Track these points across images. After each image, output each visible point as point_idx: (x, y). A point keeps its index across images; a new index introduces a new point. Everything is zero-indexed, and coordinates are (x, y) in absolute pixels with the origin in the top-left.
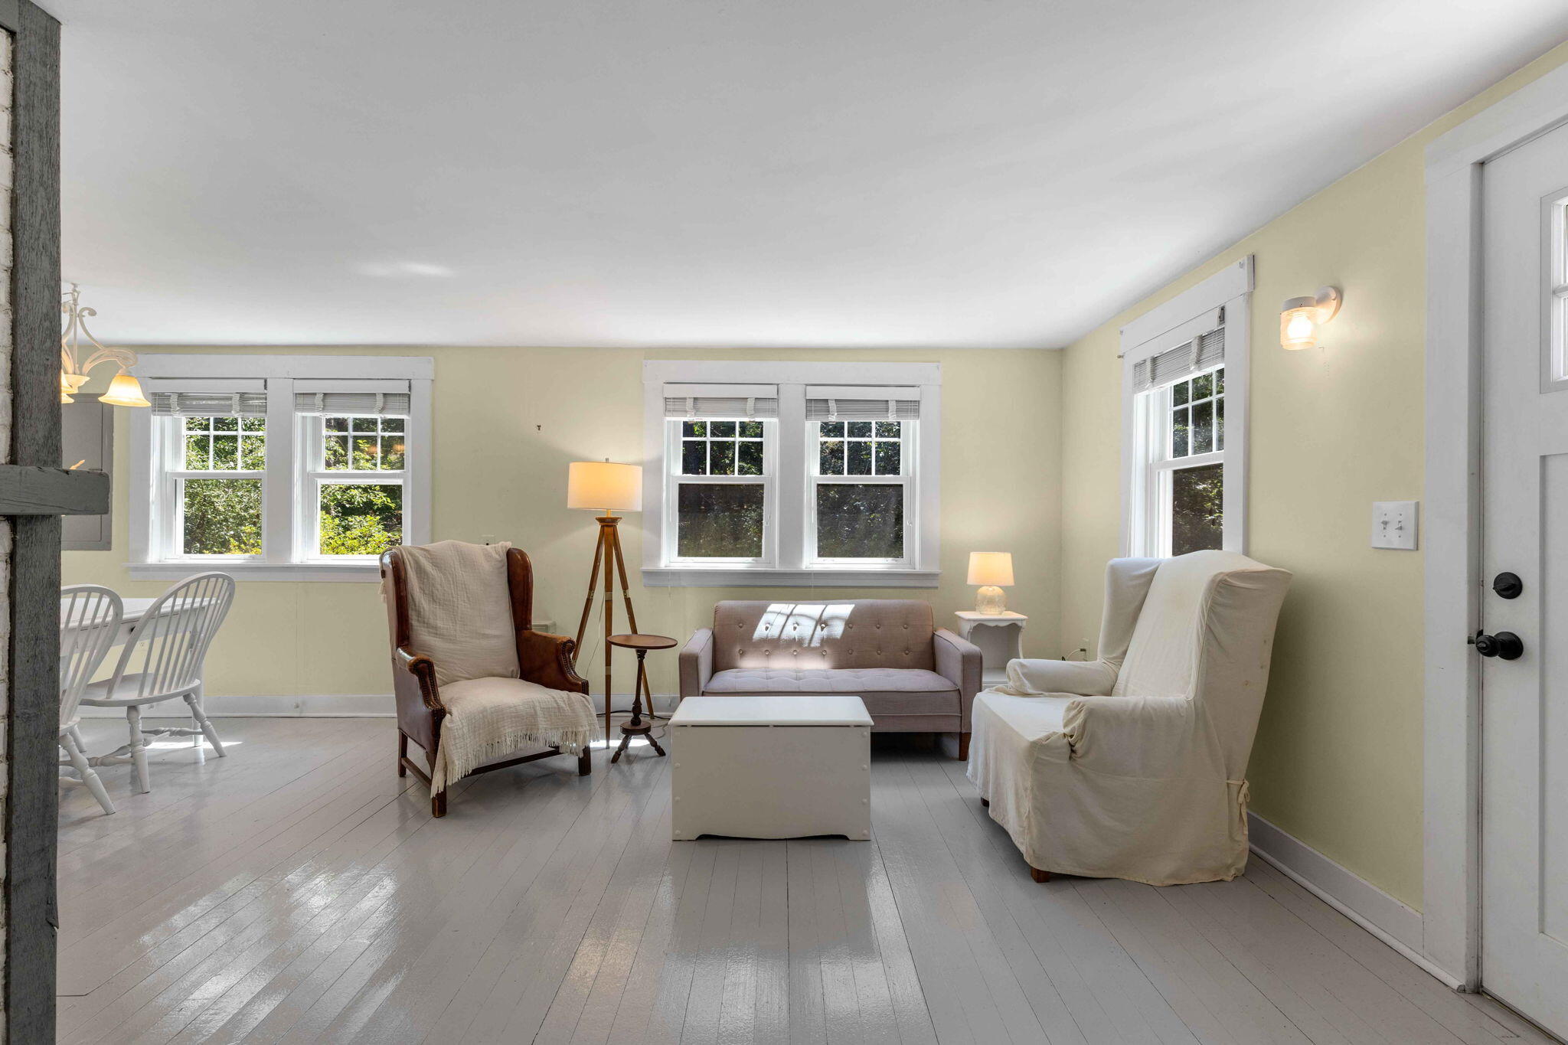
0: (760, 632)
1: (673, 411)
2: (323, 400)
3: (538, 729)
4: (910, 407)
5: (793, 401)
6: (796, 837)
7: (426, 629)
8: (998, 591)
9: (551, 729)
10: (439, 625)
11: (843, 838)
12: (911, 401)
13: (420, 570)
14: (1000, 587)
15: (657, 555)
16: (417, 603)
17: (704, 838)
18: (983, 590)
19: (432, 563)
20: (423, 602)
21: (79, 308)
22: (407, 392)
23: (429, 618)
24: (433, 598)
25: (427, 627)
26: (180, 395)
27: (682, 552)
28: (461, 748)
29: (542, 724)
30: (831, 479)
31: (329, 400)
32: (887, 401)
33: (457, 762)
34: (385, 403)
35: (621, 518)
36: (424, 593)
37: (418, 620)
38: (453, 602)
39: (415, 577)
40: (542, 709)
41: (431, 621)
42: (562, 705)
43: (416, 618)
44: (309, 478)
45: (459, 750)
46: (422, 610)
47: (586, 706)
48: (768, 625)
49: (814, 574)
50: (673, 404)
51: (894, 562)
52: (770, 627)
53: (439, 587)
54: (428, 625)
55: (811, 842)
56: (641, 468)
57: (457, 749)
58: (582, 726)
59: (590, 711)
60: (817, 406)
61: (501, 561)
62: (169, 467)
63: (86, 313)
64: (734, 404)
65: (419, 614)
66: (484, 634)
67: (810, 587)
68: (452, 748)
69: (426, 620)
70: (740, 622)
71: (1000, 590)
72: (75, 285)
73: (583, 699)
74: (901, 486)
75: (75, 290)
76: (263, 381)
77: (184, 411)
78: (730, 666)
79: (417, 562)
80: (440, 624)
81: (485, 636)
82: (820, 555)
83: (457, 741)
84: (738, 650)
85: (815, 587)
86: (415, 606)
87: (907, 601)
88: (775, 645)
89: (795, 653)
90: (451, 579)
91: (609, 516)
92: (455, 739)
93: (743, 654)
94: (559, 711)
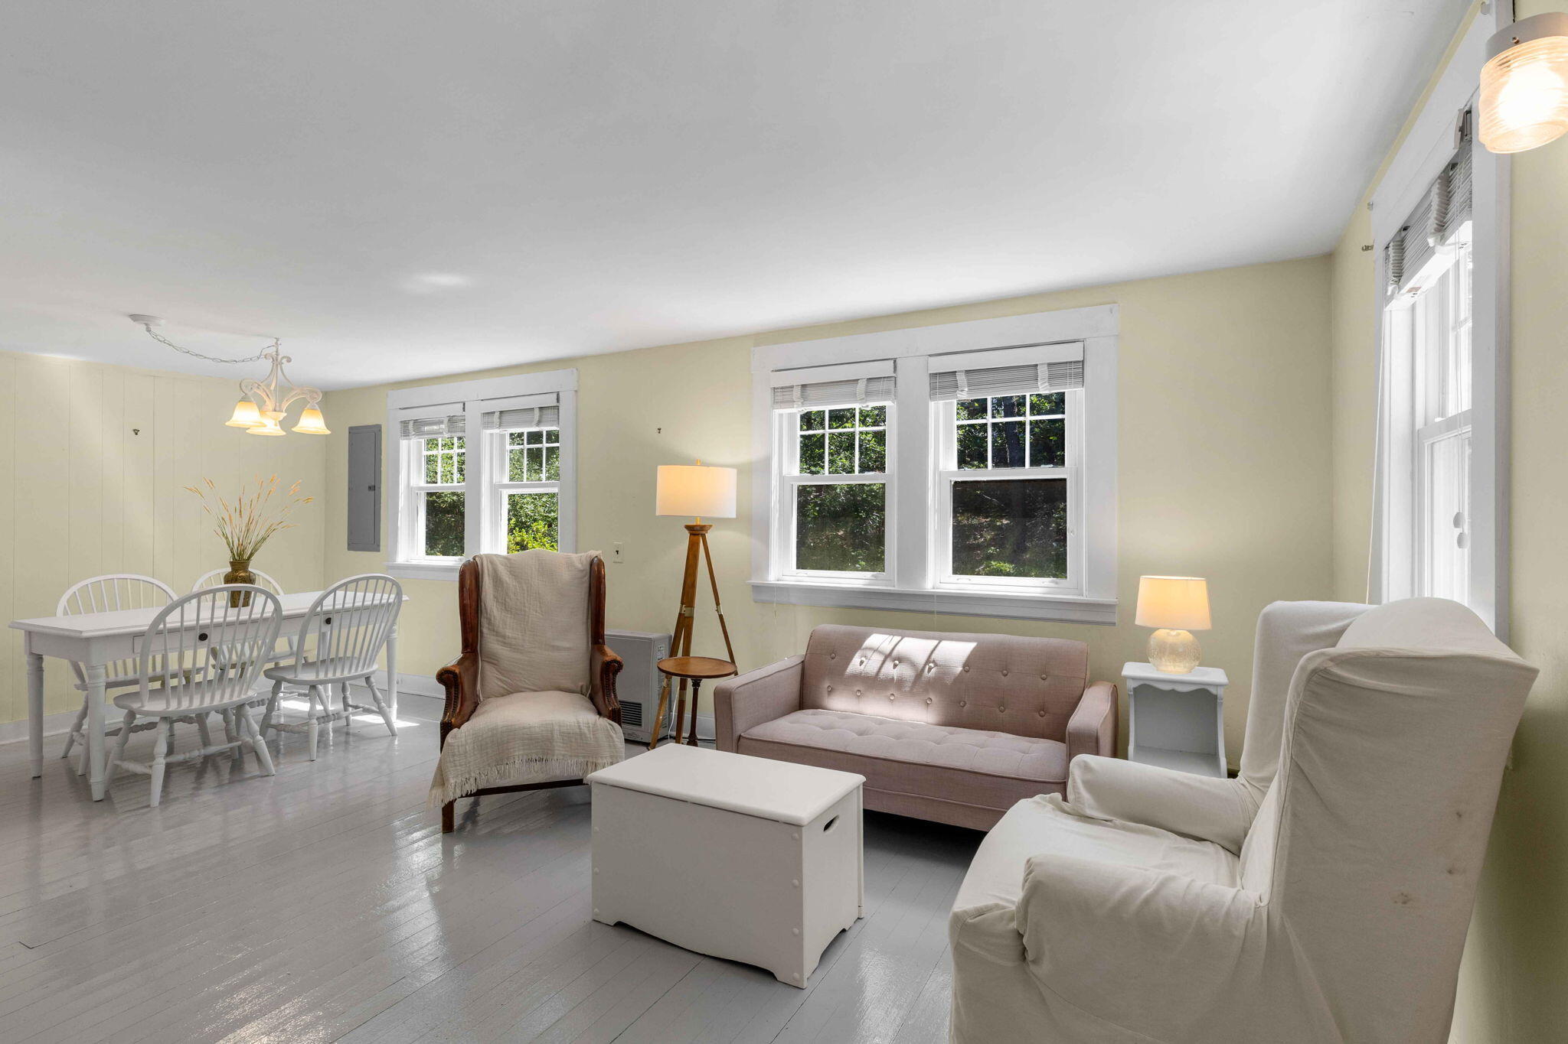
0: (855, 665)
1: (781, 402)
2: (500, 418)
3: (553, 755)
4: (1076, 370)
5: (914, 376)
6: (722, 957)
7: (495, 638)
8: (1184, 636)
9: (571, 756)
10: (507, 634)
11: (768, 974)
12: (1071, 362)
13: (497, 580)
14: (1190, 631)
15: (763, 565)
16: (489, 611)
17: (620, 925)
18: (1161, 634)
19: (510, 572)
20: (495, 610)
21: (280, 357)
22: (555, 404)
23: (499, 627)
24: (505, 607)
25: (497, 636)
26: (416, 421)
27: (802, 564)
28: (460, 765)
29: (559, 749)
30: (971, 474)
31: (506, 418)
32: (1037, 365)
33: (452, 781)
34: (541, 416)
35: (711, 526)
36: (497, 601)
37: (489, 629)
38: (525, 611)
39: (491, 586)
40: (562, 733)
41: (501, 630)
42: (586, 731)
43: (487, 626)
44: (496, 489)
45: (459, 768)
46: (492, 619)
47: (611, 736)
48: (863, 659)
49: (937, 596)
50: (781, 394)
51: (1053, 585)
52: (866, 661)
53: (512, 596)
54: (497, 634)
55: (734, 969)
56: (735, 471)
57: (455, 766)
58: (601, 757)
59: (614, 742)
60: (942, 381)
61: (582, 571)
62: (413, 483)
63: (284, 361)
64: (845, 389)
65: (490, 623)
66: (553, 646)
67: (932, 612)
68: (448, 764)
69: (495, 629)
70: (833, 652)
71: (1191, 635)
72: (277, 339)
73: (609, 726)
74: (1065, 480)
75: (277, 343)
76: (462, 405)
77: (418, 435)
78: (816, 706)
79: (495, 571)
80: (509, 633)
81: (558, 649)
82: (956, 571)
83: (456, 758)
84: (826, 685)
85: (939, 613)
86: (487, 614)
87: (1054, 642)
88: (874, 683)
89: (892, 698)
90: (525, 588)
91: (698, 523)
92: (453, 756)
93: (831, 692)
94: (582, 739)
